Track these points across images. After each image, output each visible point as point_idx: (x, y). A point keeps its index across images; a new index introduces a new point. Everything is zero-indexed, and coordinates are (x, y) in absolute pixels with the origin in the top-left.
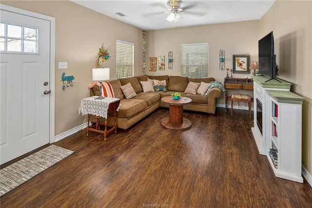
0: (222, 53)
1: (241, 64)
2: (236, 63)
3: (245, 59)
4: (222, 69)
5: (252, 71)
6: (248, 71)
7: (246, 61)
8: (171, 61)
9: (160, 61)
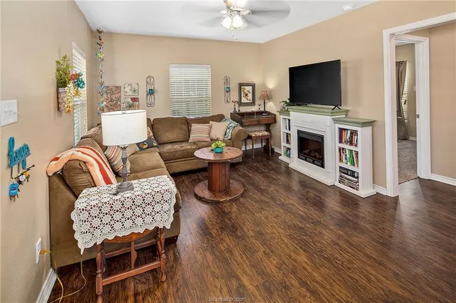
0: (227, 80)
1: (247, 95)
2: (242, 93)
3: (250, 88)
4: (227, 101)
5: (257, 103)
6: (253, 103)
7: (251, 91)
8: (151, 92)
9: (130, 93)
